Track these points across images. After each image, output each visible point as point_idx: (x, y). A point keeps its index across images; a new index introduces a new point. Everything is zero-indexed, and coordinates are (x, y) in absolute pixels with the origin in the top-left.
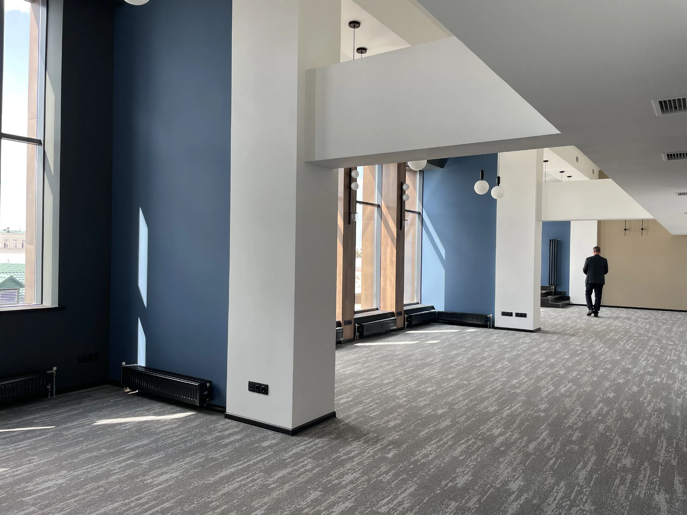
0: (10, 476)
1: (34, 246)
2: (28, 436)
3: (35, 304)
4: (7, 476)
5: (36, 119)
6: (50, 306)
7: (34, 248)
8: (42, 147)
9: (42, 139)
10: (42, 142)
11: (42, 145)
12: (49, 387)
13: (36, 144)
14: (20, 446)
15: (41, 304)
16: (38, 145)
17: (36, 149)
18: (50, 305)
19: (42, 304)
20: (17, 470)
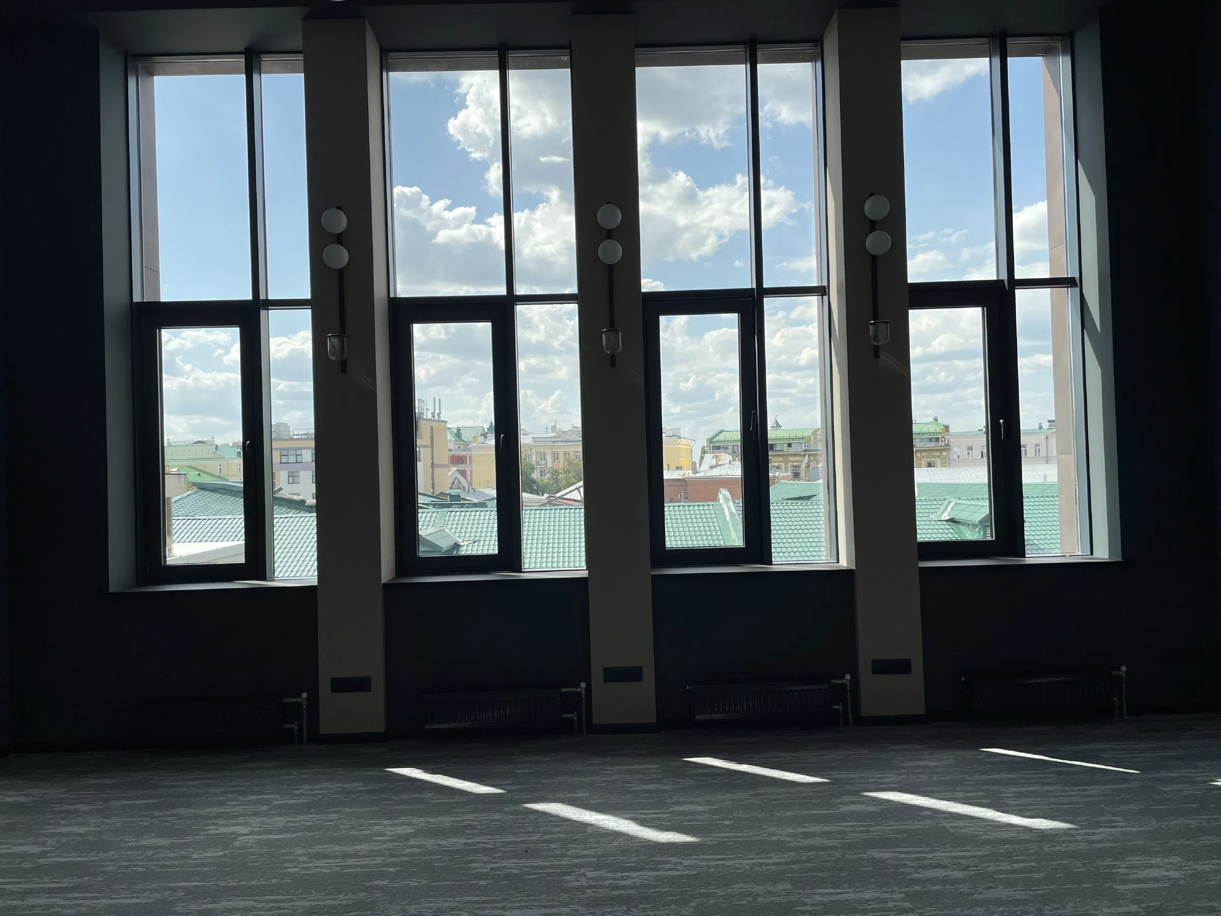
0: (1083, 841)
1: (1072, 456)
2: (1096, 778)
3: (1080, 554)
4: (1079, 838)
5: (1065, 244)
6: (1106, 559)
7: (1072, 459)
8: (1078, 289)
9: (1077, 276)
10: (1078, 282)
11: (1077, 286)
12: (1115, 699)
13: (1066, 286)
14: (1087, 793)
15: (1090, 554)
16: (1070, 287)
17: (1068, 295)
18: (1108, 557)
19: (1092, 554)
20: (1093, 833)
